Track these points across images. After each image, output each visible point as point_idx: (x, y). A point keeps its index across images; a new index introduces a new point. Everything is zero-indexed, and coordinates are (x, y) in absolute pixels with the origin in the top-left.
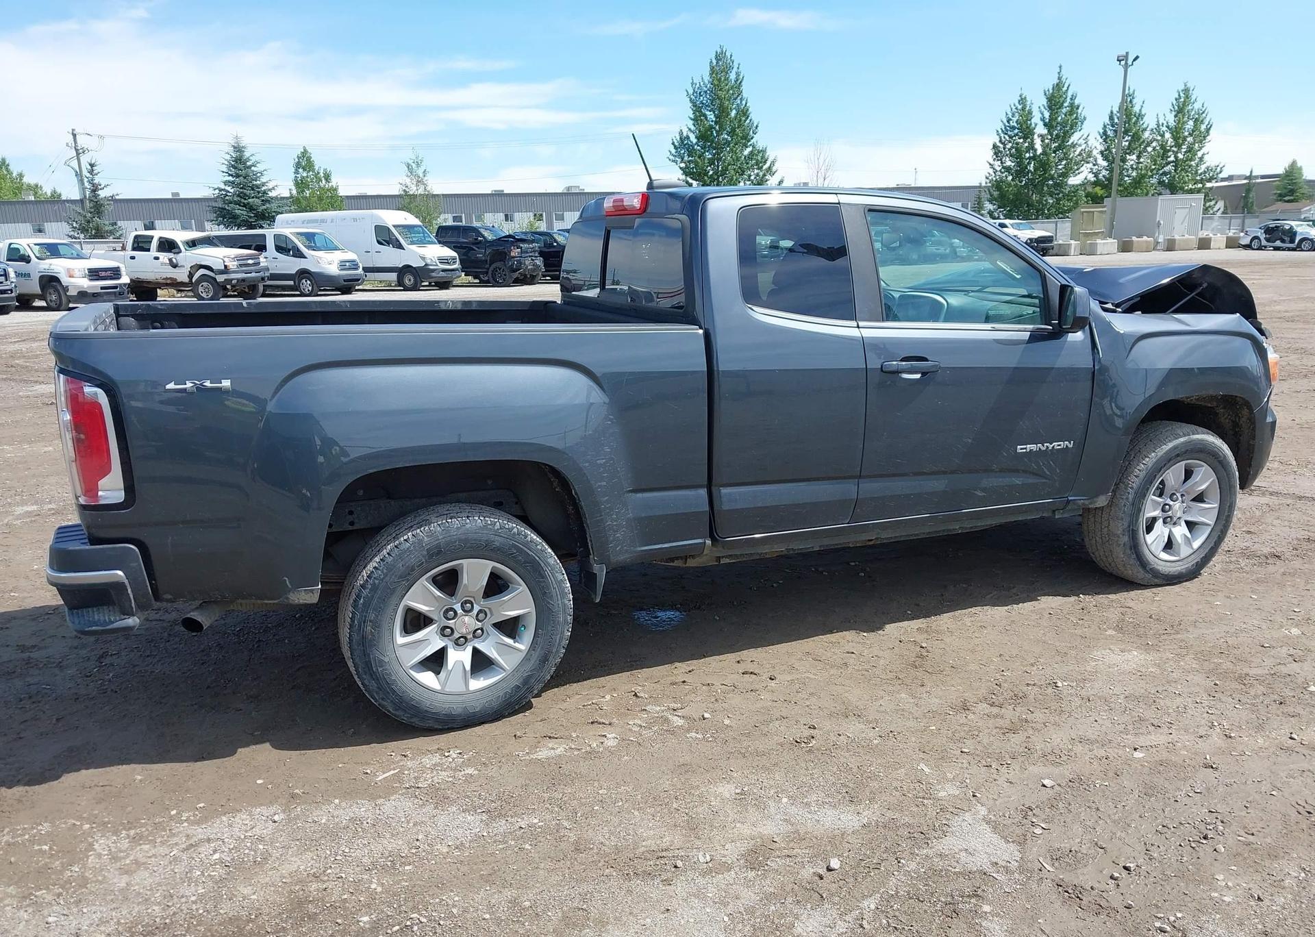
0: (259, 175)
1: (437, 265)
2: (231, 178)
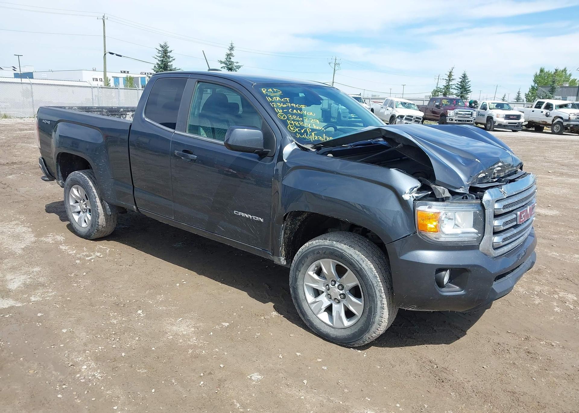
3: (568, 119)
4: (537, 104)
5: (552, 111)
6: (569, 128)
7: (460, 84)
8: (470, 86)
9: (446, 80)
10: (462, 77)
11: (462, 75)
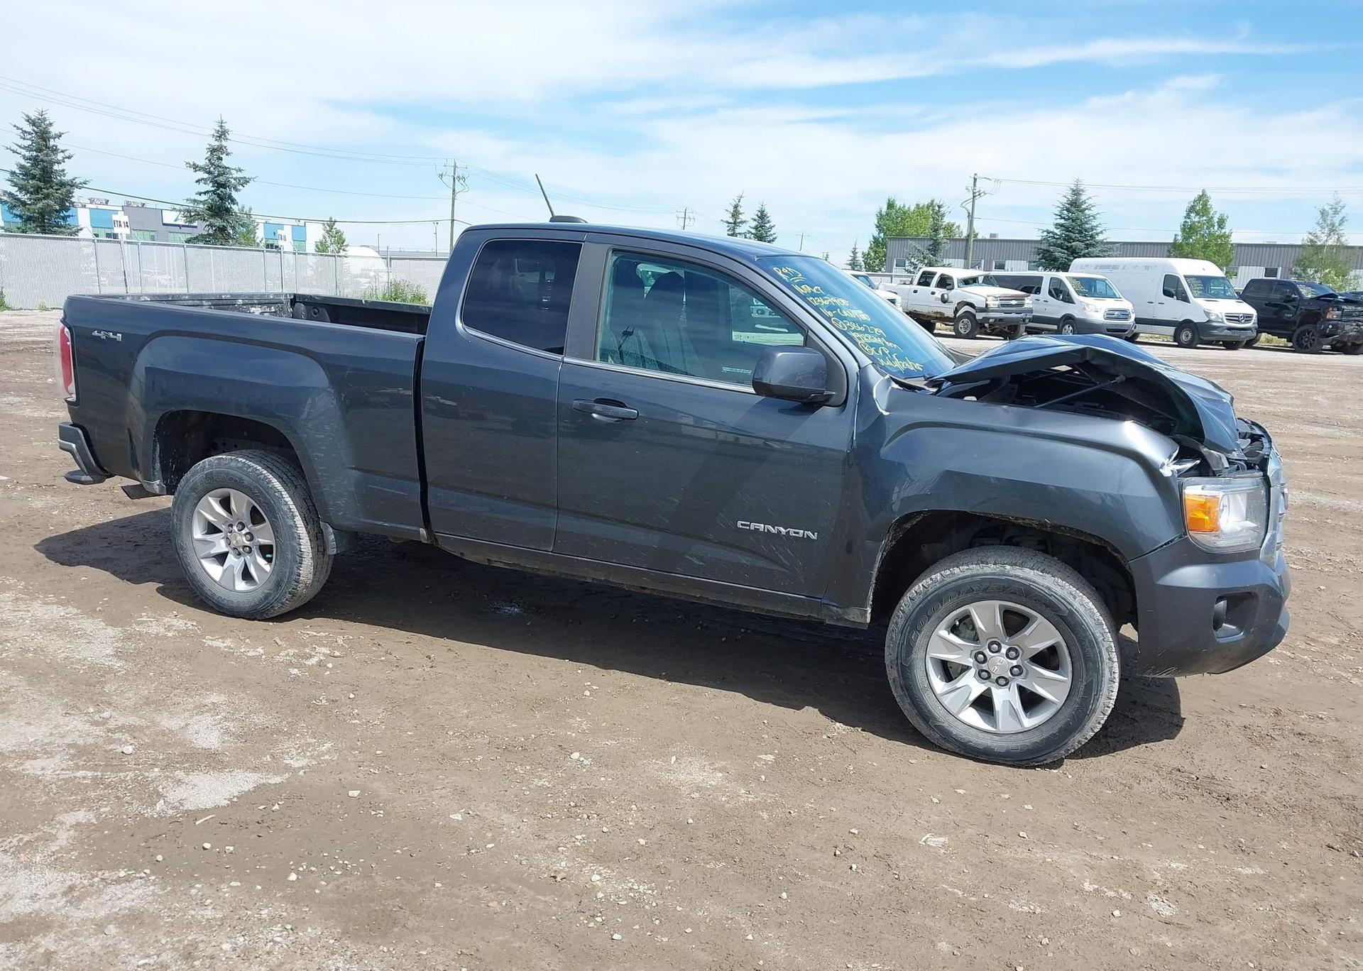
0: (1091, 218)
1: (1223, 322)
2: (1062, 221)
3: (984, 306)
4: (921, 277)
5: (953, 291)
6: (986, 325)
7: (753, 231)
8: (774, 236)
9: (729, 223)
10: (757, 218)
11: (757, 213)
